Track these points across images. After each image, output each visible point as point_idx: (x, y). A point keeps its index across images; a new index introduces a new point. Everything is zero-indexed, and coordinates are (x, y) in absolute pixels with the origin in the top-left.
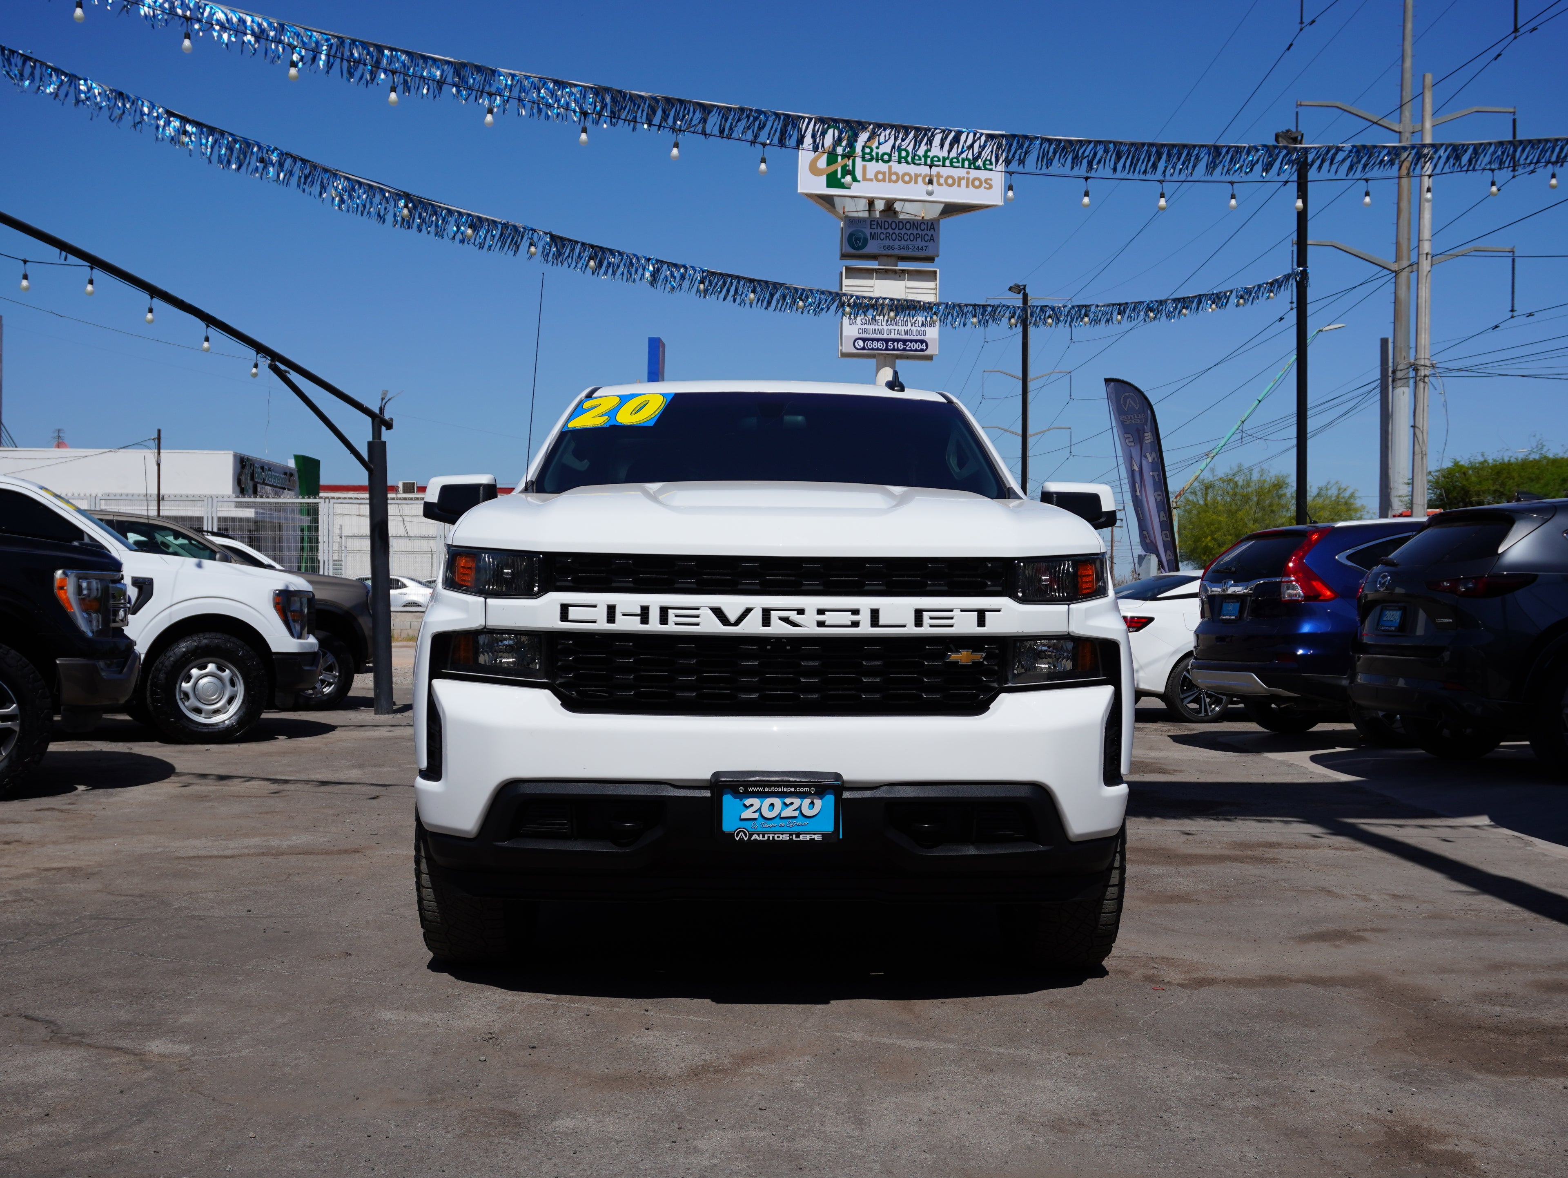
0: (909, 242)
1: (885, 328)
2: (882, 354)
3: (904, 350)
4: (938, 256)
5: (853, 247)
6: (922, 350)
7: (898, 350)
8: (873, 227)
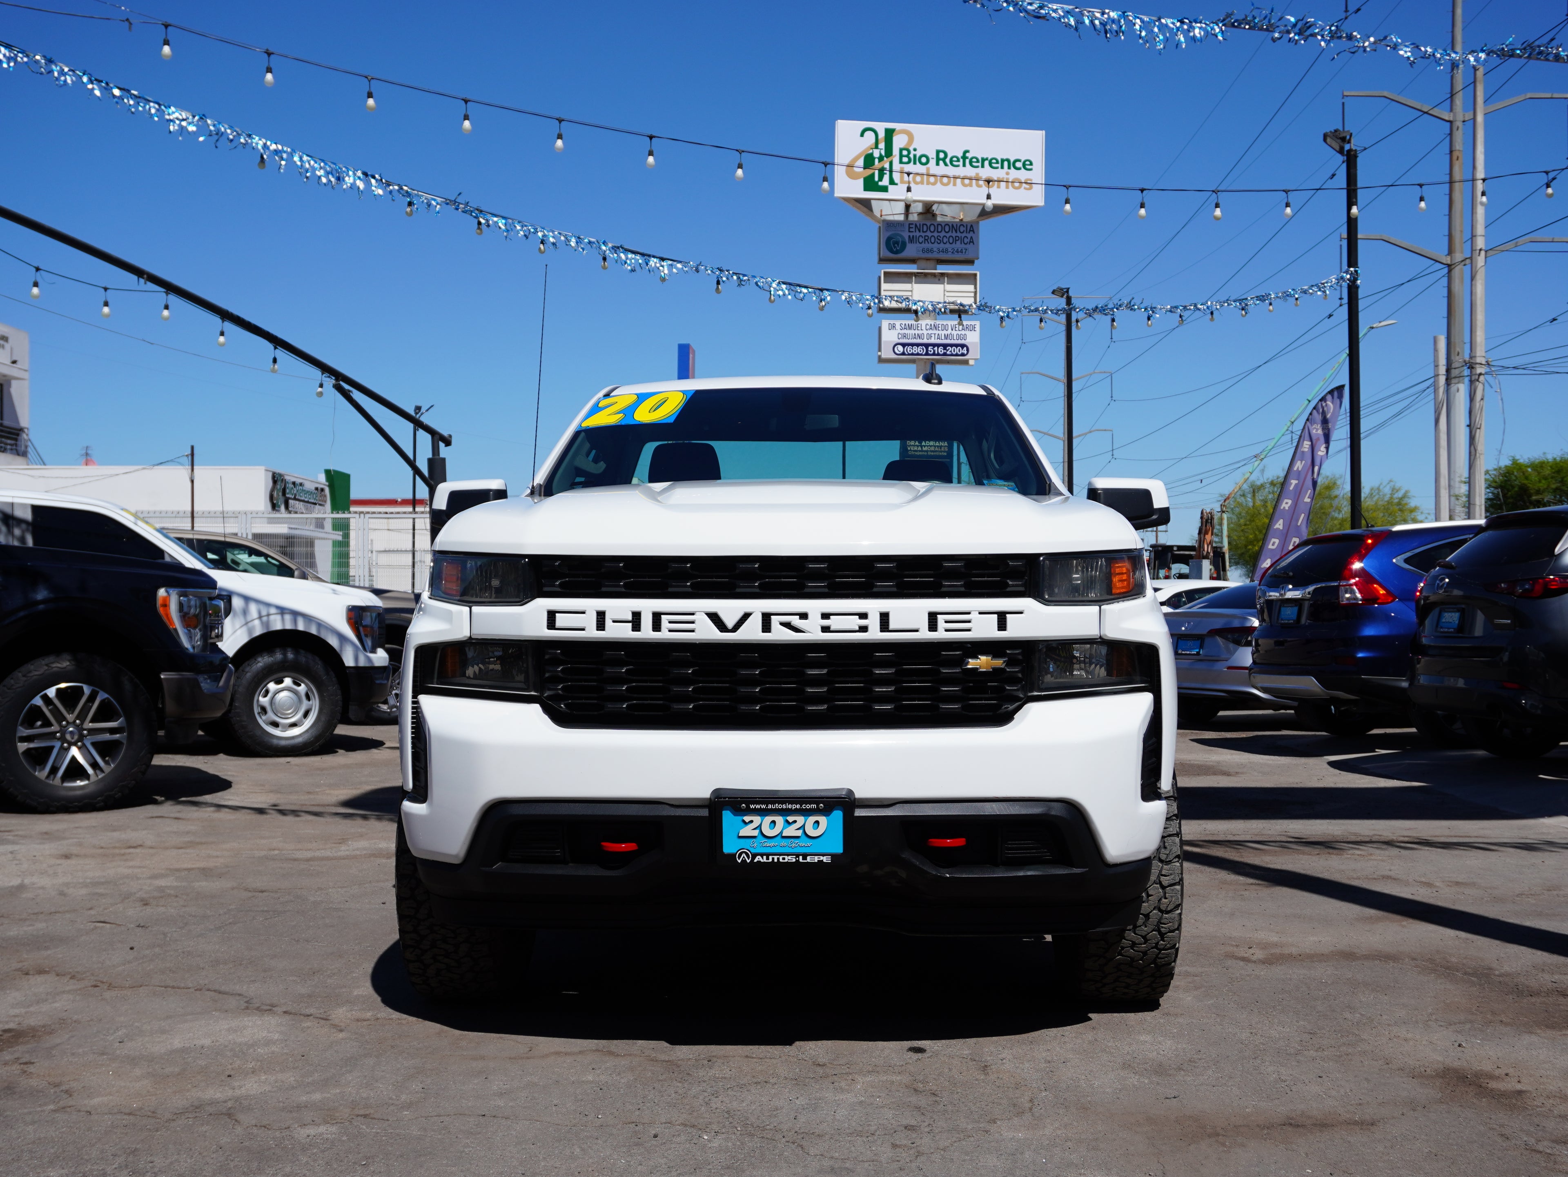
0: (948, 245)
1: (925, 332)
2: (922, 359)
3: (945, 354)
4: (978, 258)
5: (892, 251)
6: (963, 355)
7: (938, 354)
8: (911, 230)
